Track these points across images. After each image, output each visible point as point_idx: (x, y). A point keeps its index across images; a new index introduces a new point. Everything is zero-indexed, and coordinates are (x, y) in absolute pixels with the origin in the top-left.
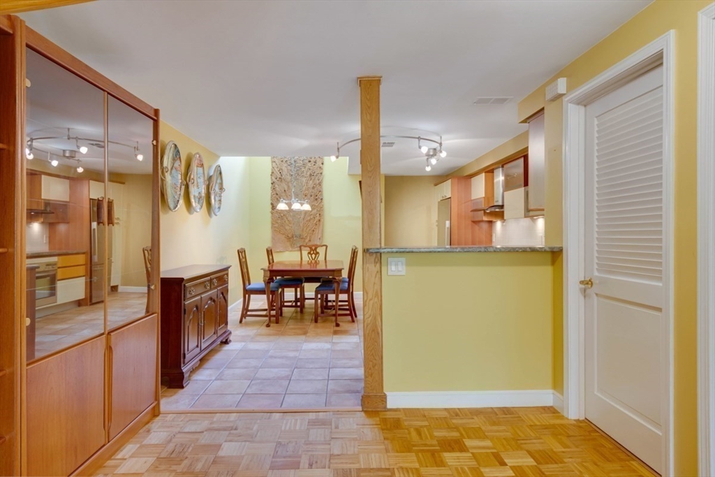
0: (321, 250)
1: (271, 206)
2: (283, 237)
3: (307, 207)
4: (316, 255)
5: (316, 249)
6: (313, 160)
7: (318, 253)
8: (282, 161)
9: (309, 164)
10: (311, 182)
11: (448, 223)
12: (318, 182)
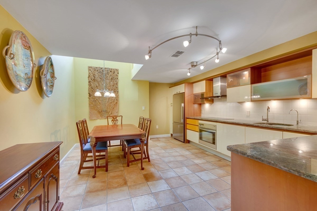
0: (119, 119)
1: (89, 95)
2: (96, 112)
3: (113, 95)
4: (116, 121)
5: (116, 118)
6: (113, 71)
7: (117, 120)
8: (95, 70)
9: (111, 73)
10: (112, 82)
11: (183, 105)
12: (115, 83)
